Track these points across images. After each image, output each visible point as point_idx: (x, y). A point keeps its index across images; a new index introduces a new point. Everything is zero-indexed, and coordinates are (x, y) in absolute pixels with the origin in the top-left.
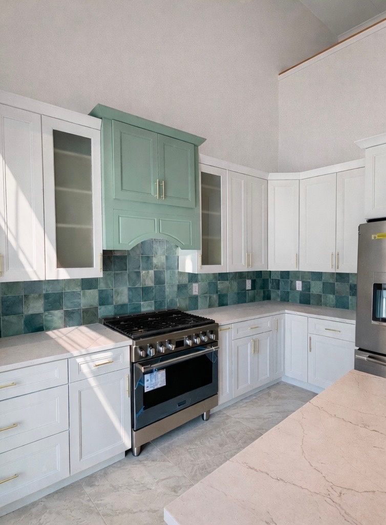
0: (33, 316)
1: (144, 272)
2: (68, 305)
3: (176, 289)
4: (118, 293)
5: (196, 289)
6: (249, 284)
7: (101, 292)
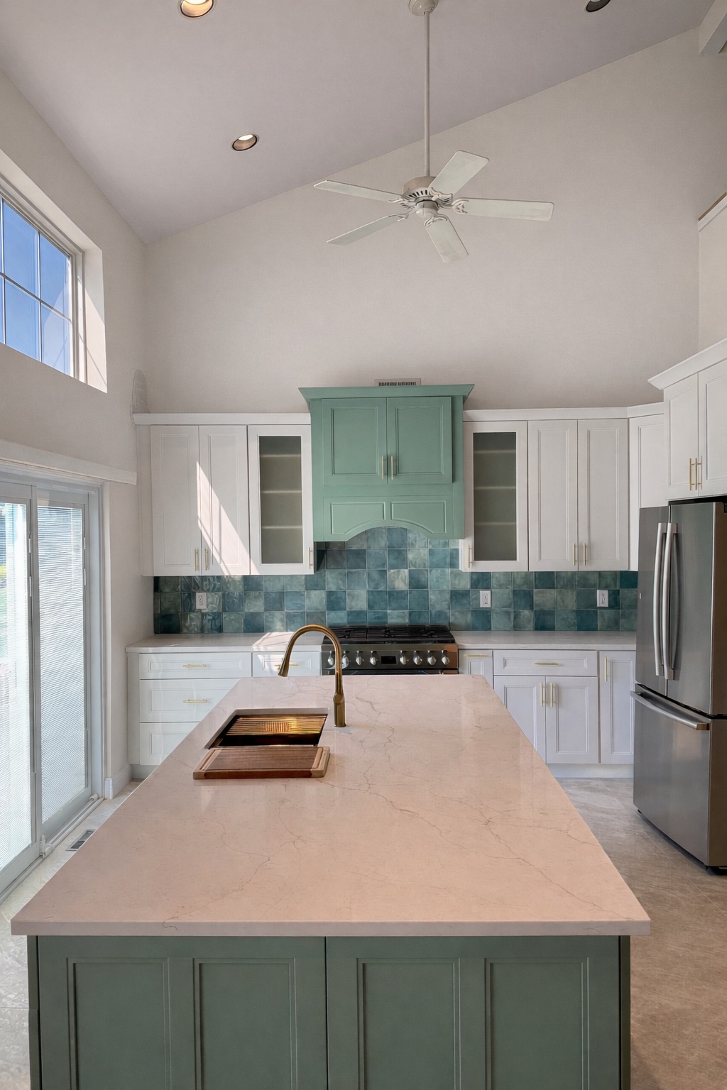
0: (254, 615)
1: (392, 571)
2: (289, 607)
3: (448, 596)
4: (353, 597)
5: (485, 599)
6: (602, 598)
7: (330, 594)
